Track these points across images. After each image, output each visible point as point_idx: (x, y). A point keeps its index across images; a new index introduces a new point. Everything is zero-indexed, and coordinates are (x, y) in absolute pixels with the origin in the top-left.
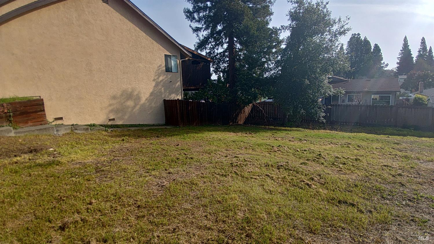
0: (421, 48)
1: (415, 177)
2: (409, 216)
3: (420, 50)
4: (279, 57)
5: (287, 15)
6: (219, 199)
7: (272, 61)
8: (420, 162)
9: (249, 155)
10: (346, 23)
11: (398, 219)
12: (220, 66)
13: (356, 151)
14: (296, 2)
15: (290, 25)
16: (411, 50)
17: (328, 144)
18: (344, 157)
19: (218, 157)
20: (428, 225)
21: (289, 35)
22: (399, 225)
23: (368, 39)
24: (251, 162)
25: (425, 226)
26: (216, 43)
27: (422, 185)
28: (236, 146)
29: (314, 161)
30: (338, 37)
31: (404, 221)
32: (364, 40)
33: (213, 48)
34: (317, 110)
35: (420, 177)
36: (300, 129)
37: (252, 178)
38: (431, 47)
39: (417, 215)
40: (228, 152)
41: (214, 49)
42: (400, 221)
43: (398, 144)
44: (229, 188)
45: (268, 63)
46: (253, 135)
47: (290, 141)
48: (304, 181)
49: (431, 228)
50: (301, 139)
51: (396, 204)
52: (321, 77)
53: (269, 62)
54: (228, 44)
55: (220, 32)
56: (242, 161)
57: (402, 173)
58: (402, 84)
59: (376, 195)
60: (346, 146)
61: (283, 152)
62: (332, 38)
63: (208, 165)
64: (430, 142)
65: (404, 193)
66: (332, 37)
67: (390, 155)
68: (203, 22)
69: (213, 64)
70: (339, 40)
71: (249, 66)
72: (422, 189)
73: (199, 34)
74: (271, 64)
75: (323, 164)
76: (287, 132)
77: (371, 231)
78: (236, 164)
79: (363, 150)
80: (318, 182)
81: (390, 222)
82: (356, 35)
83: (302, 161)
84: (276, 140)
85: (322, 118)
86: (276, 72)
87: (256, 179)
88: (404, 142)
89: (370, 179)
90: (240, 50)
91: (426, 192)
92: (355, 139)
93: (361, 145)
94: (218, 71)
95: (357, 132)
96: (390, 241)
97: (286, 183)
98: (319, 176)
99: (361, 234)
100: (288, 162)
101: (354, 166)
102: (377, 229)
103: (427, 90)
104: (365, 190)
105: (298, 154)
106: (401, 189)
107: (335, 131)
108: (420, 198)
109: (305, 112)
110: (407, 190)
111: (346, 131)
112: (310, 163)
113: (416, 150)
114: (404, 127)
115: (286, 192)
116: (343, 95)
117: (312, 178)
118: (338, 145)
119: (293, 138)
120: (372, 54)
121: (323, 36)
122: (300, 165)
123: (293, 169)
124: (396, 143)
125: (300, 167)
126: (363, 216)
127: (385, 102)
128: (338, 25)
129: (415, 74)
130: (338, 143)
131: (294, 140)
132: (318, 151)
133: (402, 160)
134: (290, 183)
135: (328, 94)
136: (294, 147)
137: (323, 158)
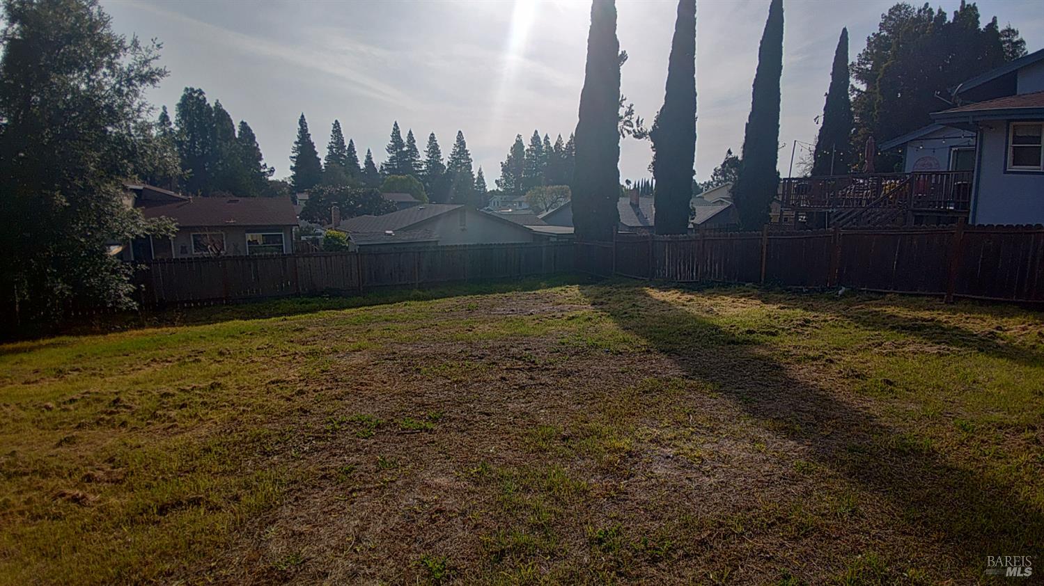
0: (334, 141)
1: (329, 389)
2: (316, 472)
3: (333, 144)
8: (338, 357)
10: (152, 56)
11: (293, 486)
13: (214, 366)
16: (315, 145)
17: (144, 367)
18: (183, 390)
20: (357, 475)
22: (296, 499)
23: (224, 108)
25: (351, 478)
27: (341, 399)
29: (98, 423)
30: (136, 87)
31: (306, 486)
32: (215, 108)
34: (107, 278)
35: (338, 385)
38: (351, 141)
39: (335, 463)
42: (300, 490)
43: (300, 330)
47: (26, 383)
48: (63, 495)
49: (363, 478)
50: (60, 371)
51: (292, 457)
52: (102, 187)
57: (305, 388)
58: (301, 210)
59: (251, 454)
60: (191, 360)
62: (121, 85)
64: (358, 316)
65: (308, 428)
66: (119, 82)
67: (285, 356)
70: (141, 94)
72: (342, 407)
75: (124, 424)
76: (17, 358)
77: (237, 544)
79: (232, 360)
80: (108, 482)
81: (278, 503)
82: (195, 92)
83: (61, 435)
85: (127, 299)
88: (312, 324)
89: (240, 424)
91: (350, 411)
92: (214, 338)
93: (226, 349)
95: (222, 321)
96: (280, 544)
97: (11, 519)
98: (110, 462)
99: (213, 564)
100: (14, 452)
101: (204, 404)
102: (250, 533)
103: (345, 220)
104: (227, 452)
105: (48, 418)
106: (302, 422)
107: (167, 327)
108: (337, 427)
109: (71, 288)
110: (314, 419)
111: (198, 321)
112: (86, 434)
113: (333, 335)
114: (314, 293)
115: (13, 547)
116: (174, 236)
117: (88, 476)
118: (170, 362)
119: (37, 371)
120: (237, 143)
121: (94, 77)
122: (54, 448)
123: (31, 468)
124: (297, 330)
125: (53, 456)
126: (219, 516)
127: (274, 248)
128: (133, 56)
129: (322, 191)
130: (172, 356)
131: (38, 379)
132: (111, 393)
133: (306, 362)
134: (22, 513)
135: (132, 234)
136: (37, 400)
137: (125, 407)
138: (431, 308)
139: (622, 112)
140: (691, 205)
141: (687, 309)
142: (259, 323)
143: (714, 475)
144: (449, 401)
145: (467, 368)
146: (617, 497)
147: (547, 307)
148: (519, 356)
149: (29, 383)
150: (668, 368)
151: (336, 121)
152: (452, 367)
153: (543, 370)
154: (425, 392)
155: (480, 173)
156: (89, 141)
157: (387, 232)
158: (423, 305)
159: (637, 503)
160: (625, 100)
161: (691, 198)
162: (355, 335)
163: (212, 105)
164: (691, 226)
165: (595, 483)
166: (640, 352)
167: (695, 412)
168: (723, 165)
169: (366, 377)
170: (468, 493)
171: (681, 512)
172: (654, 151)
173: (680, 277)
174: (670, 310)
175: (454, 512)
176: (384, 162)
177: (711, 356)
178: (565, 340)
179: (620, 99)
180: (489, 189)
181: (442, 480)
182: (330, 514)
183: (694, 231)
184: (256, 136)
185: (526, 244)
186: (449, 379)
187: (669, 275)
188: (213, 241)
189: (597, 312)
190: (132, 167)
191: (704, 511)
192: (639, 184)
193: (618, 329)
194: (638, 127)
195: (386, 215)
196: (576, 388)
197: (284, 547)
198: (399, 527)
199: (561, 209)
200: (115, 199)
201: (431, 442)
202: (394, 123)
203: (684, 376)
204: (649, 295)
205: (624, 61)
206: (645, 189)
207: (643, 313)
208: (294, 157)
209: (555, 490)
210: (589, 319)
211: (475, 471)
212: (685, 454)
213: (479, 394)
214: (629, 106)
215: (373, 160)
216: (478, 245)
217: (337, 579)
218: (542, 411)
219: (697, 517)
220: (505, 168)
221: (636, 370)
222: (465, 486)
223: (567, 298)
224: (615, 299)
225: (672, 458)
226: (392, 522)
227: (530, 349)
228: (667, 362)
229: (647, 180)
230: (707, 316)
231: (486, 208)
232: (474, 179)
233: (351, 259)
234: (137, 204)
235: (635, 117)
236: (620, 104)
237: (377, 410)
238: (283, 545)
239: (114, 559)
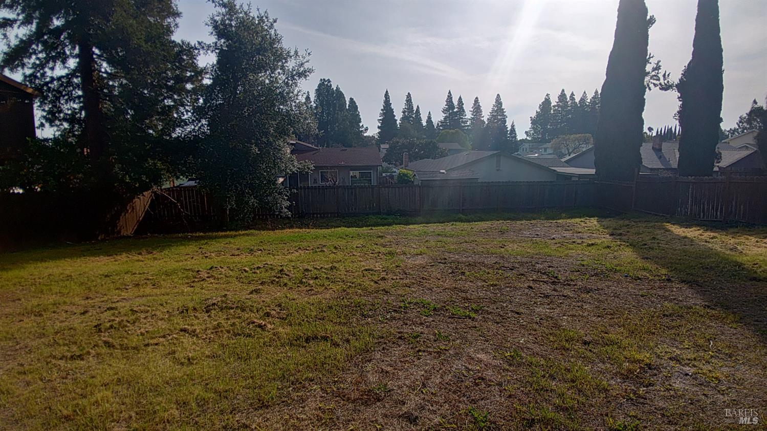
0: (406, 107)
1: (401, 279)
2: (395, 333)
3: (405, 110)
4: (201, 101)
5: (206, 24)
6: (65, 412)
7: (187, 108)
8: (407, 258)
9: (144, 299)
10: (305, 60)
11: (382, 340)
12: (60, 107)
13: (332, 256)
14: (222, 4)
15: (216, 43)
16: (394, 110)
17: (295, 252)
18: (316, 268)
19: (61, 319)
20: (422, 340)
21: (215, 62)
22: (384, 349)
23: (341, 90)
24: (148, 312)
25: (417, 342)
26: (47, 55)
27: (409, 287)
28: (112, 286)
29: (272, 282)
30: (296, 80)
31: (389, 342)
33: (42, 66)
34: (277, 197)
35: (407, 277)
36: (252, 231)
37: (147, 345)
38: (418, 106)
39: (406, 330)
40: (91, 302)
41: (43, 68)
42: (385, 343)
43: (382, 237)
44: (91, 381)
45: (177, 109)
46: (155, 256)
47: (232, 255)
48: (254, 323)
49: (426, 344)
50: (252, 250)
51: (380, 321)
52: (277, 143)
53: (182, 109)
54: (78, 60)
55: (58, 31)
56: (126, 315)
57: (386, 277)
58: (384, 155)
59: (355, 315)
60: (319, 250)
61: (218, 279)
62: (288, 80)
63: (35, 343)
64: (419, 230)
65: (389, 303)
66: (287, 78)
67: (373, 253)
68: (19, 7)
69: (41, 103)
70: (299, 84)
71: (135, 113)
72: (410, 292)
73: (8, 34)
74: (185, 113)
75: (285, 285)
76: (228, 240)
77: (349, 370)
78: (108, 325)
79: (342, 253)
80: (278, 318)
81: (372, 349)
82: (326, 81)
83: (252, 288)
84: (206, 257)
85: (286, 210)
86: (197, 128)
87: (156, 344)
88: (389, 234)
89: (348, 293)
90: (111, 76)
91: (415, 296)
92: (331, 238)
93: (338, 245)
94: (56, 118)
95: (335, 227)
96: (374, 376)
97: (221, 335)
98: (279, 306)
99: (336, 379)
100: (226, 295)
101: (328, 278)
102: (356, 365)
103: (412, 163)
104: (341, 311)
105: (245, 277)
106: (385, 299)
107: (305, 229)
108: (408, 305)
109: (258, 202)
110: (392, 298)
111: (321, 226)
112: (265, 288)
113: (402, 242)
114: (389, 213)
115: (220, 352)
116: (312, 172)
117: (268, 313)
118: (308, 250)
119: (238, 249)
120: (347, 112)
121: (274, 75)
122: (249, 295)
123: (235, 305)
124: (380, 237)
125: (248, 299)
126: (338, 350)
127: (366, 181)
128: (295, 61)
129: (398, 142)
130: (309, 247)
131: (239, 253)
132: (279, 265)
133: (386, 259)
134: (228, 332)
135: (291, 170)
136: (239, 266)
137: (286, 275)
138: (472, 228)
139: (649, 68)
140: (717, 149)
141: (710, 245)
142: (356, 230)
143: (728, 394)
144: (486, 299)
145: (501, 275)
146: (638, 400)
147: (568, 234)
148: (543, 272)
149: (234, 255)
150: (689, 297)
151: (409, 93)
152: (488, 273)
153: (565, 285)
154: (468, 290)
155: (513, 126)
156: (270, 115)
157: (441, 171)
158: (466, 226)
159: (655, 408)
160: (652, 57)
161: (717, 144)
162: (417, 243)
163: (335, 89)
164: (716, 169)
165: (616, 385)
166: (660, 280)
167: (715, 339)
168: (750, 114)
169: (426, 273)
170: (503, 370)
171: (695, 421)
172: (680, 101)
173: (704, 215)
174: (692, 245)
175: (493, 381)
176: (440, 120)
177: (734, 290)
178: (585, 263)
179: (648, 57)
180: (519, 138)
181: (481, 356)
182: (405, 363)
183: (719, 173)
184: (358, 107)
185: (551, 182)
186: (486, 282)
187: (691, 214)
188: (332, 176)
189: (616, 242)
190: (293, 130)
191: (715, 422)
192: (661, 131)
193: (637, 258)
194: (664, 80)
195: (441, 159)
196: (596, 303)
197: (377, 378)
198: (452, 383)
199: (584, 153)
200: (283, 149)
201: (473, 327)
202: (448, 92)
203: (706, 305)
204: (669, 231)
205: (652, 24)
206: (667, 135)
207: (663, 245)
208: (380, 120)
209: (578, 382)
210: (608, 247)
211: (509, 354)
212: (704, 374)
213: (510, 297)
214: (656, 62)
215: (432, 119)
216: (509, 182)
217: (411, 408)
218: (565, 317)
219: (709, 426)
220: (534, 122)
221: (655, 295)
222: (501, 364)
223: (586, 228)
224: (634, 232)
225: (691, 376)
226: (448, 378)
227: (553, 267)
228: (688, 292)
229: (670, 127)
230: (731, 253)
231: (516, 153)
232: (508, 131)
233: (415, 189)
234: (292, 152)
235: (662, 72)
236: (647, 61)
237: (434, 298)
238: (376, 376)
239: (281, 365)
